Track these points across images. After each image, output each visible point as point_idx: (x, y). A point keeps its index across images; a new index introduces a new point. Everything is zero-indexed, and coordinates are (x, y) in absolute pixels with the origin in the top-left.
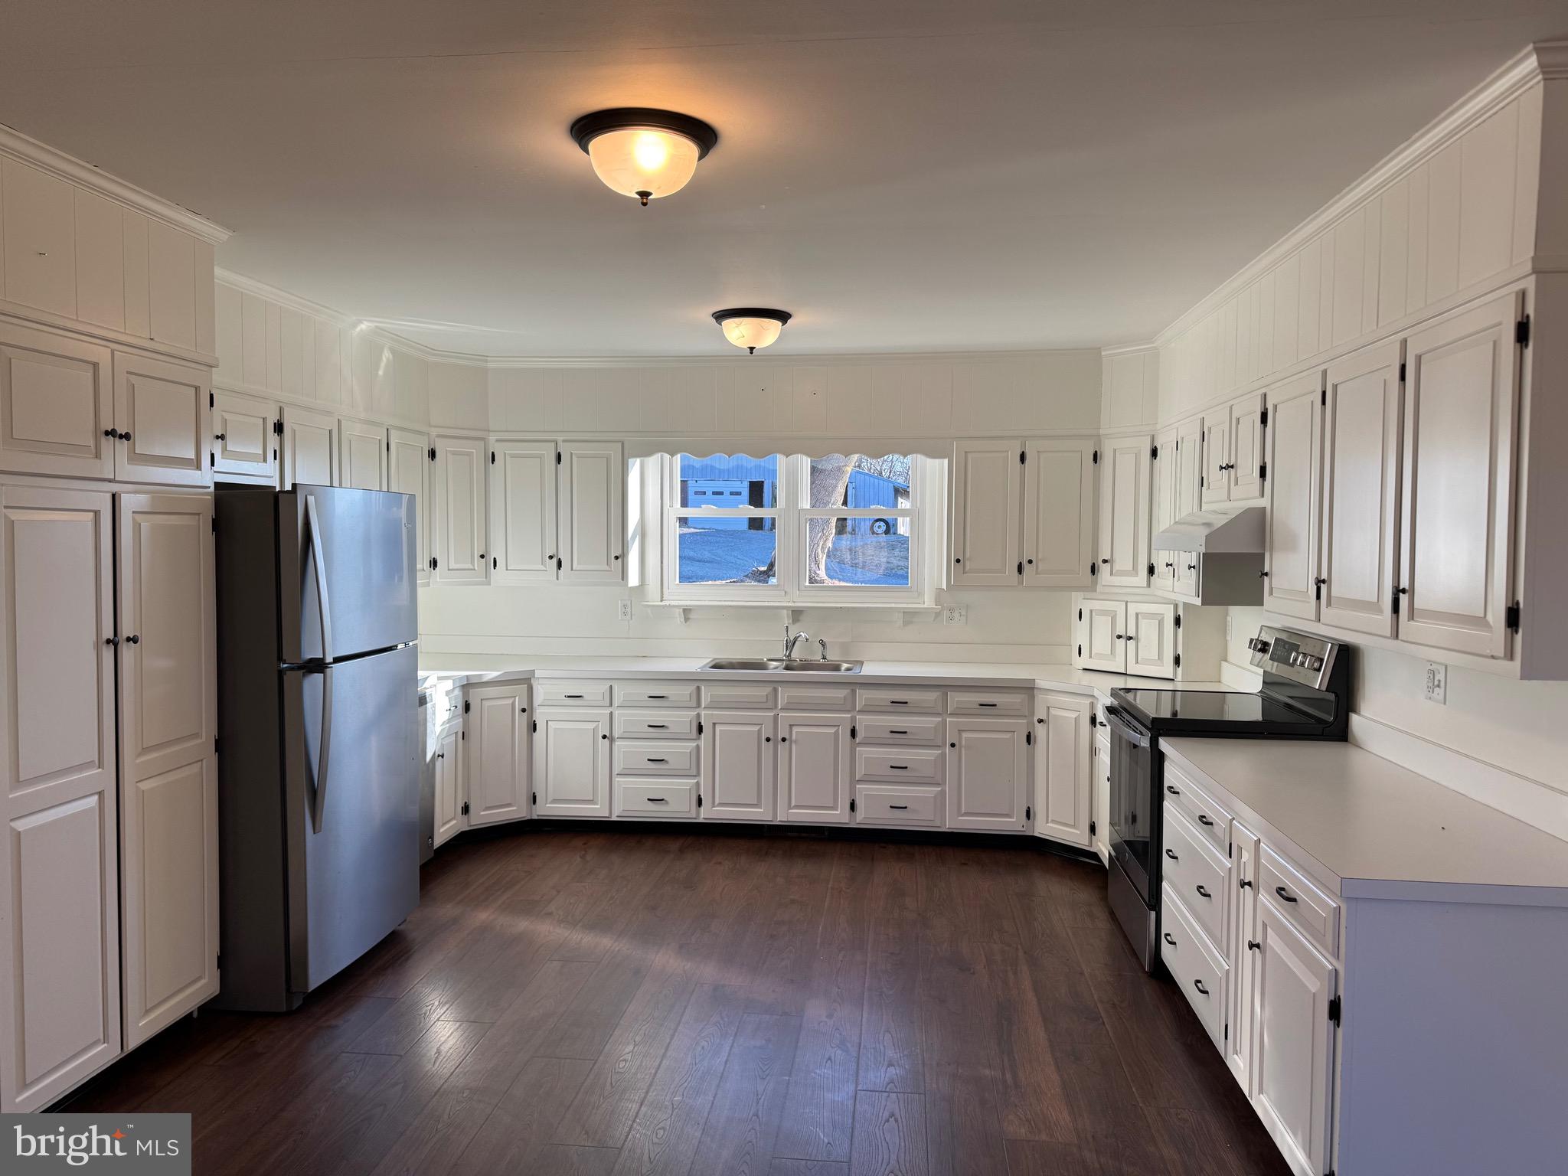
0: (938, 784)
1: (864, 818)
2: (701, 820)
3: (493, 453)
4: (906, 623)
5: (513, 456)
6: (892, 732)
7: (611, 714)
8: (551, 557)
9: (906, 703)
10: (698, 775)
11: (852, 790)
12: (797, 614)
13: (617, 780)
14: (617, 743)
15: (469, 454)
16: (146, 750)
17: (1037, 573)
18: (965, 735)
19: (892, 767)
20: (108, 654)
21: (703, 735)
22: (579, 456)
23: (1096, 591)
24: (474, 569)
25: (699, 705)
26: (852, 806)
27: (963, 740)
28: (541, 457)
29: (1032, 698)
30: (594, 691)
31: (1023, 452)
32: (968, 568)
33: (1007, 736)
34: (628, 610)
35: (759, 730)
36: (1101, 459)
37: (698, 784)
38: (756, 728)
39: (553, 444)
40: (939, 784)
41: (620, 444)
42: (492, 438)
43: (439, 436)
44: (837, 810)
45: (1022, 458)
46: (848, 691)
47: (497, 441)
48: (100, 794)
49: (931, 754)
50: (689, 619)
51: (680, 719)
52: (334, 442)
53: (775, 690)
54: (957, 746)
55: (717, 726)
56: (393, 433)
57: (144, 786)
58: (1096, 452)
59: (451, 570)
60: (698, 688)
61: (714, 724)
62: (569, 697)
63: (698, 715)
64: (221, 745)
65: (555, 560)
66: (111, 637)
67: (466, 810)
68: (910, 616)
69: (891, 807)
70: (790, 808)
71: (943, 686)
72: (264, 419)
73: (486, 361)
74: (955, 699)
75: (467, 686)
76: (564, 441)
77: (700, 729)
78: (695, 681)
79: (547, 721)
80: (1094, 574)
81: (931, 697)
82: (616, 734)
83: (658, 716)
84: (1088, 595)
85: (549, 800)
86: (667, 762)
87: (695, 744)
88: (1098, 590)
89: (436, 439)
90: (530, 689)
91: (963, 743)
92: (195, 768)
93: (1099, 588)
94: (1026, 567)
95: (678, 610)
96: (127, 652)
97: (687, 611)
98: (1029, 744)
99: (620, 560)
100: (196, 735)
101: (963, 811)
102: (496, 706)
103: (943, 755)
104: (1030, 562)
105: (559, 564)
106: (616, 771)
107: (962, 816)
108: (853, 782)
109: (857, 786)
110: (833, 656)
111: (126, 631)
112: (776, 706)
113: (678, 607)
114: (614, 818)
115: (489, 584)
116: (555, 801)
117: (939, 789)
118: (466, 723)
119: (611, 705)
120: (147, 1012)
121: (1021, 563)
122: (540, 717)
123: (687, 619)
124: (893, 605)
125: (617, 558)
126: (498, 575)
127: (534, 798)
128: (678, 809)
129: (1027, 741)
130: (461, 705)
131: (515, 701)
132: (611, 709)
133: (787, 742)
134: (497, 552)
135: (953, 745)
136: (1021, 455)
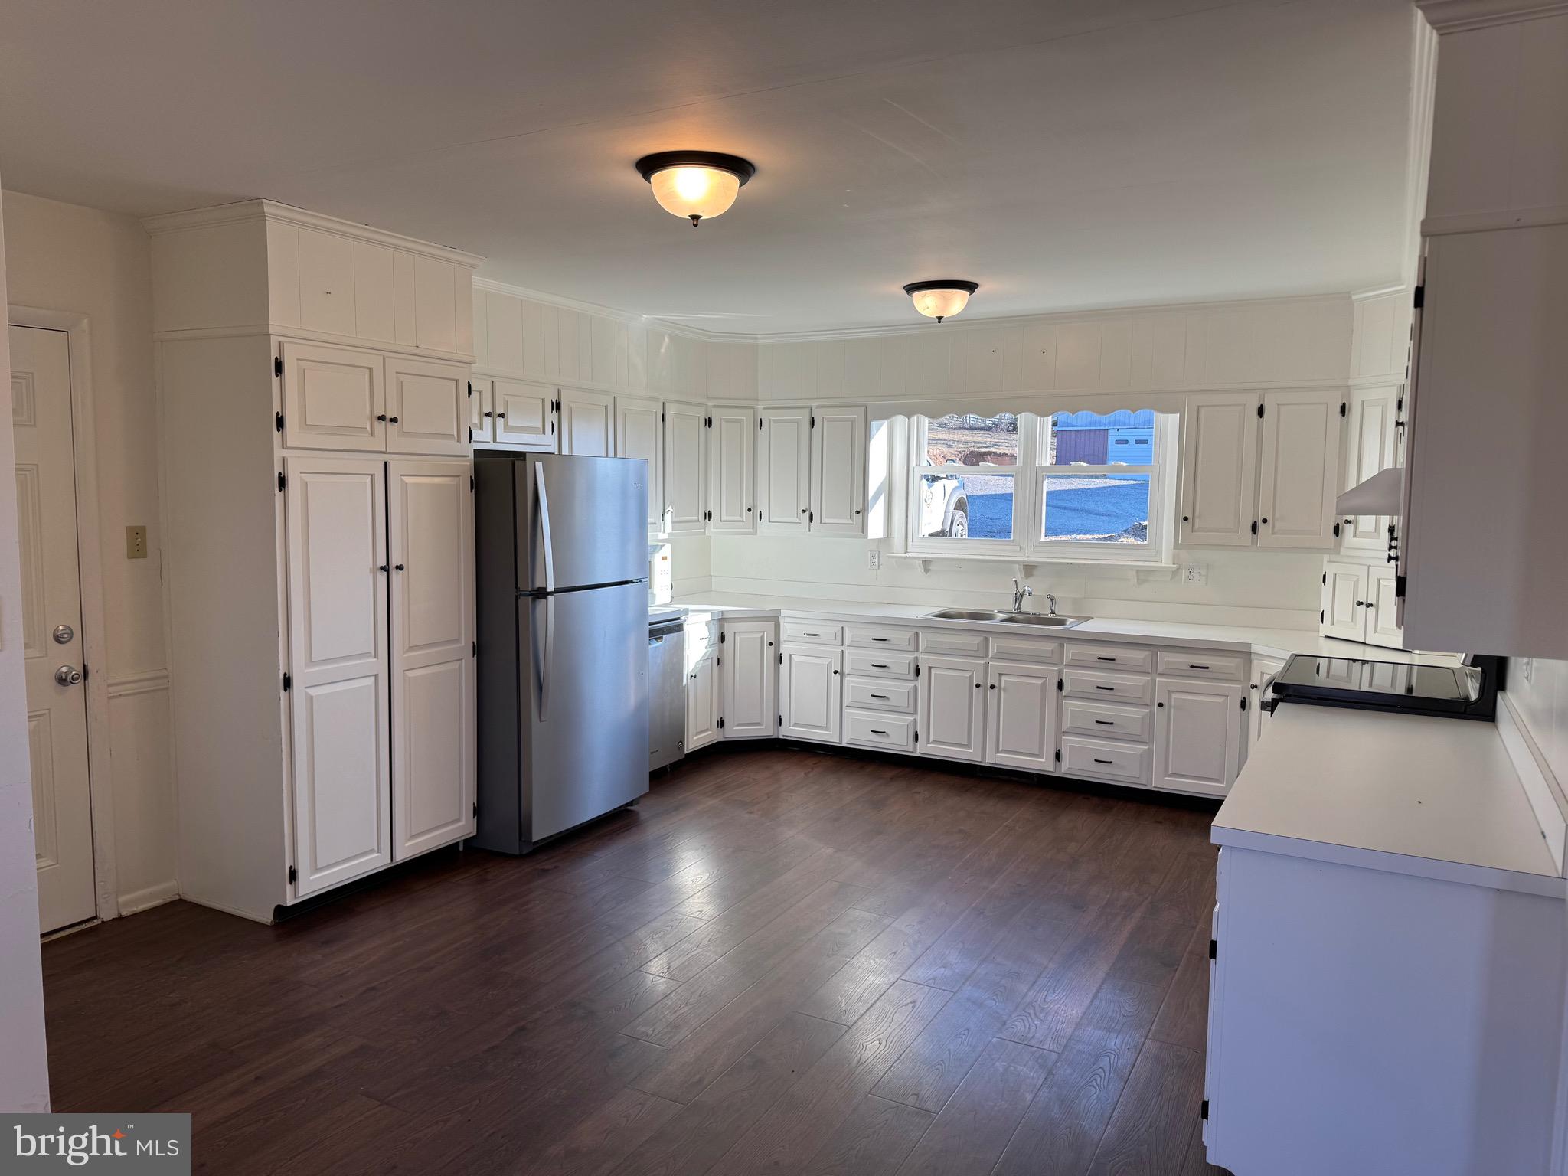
0: (1145, 743)
1: (1067, 769)
2: (917, 755)
3: (761, 419)
4: (1140, 582)
5: (776, 422)
6: (1098, 687)
7: (842, 652)
8: (804, 511)
9: (1114, 660)
10: (915, 713)
11: (1058, 741)
12: (1029, 569)
13: (846, 711)
14: (846, 679)
15: (740, 421)
16: (412, 648)
17: (1273, 533)
18: (1174, 696)
19: (1097, 722)
20: (382, 577)
21: (920, 676)
22: (829, 420)
23: (1339, 553)
24: (743, 521)
25: (917, 649)
26: (1058, 756)
27: (1173, 700)
28: (797, 422)
29: (1250, 661)
30: (828, 631)
31: (1262, 405)
32: (1197, 526)
33: (1219, 700)
34: (876, 560)
35: (970, 677)
36: (1349, 411)
37: (915, 721)
38: (968, 674)
39: (808, 410)
40: (1147, 743)
41: (863, 409)
42: (760, 406)
43: (715, 406)
44: (1043, 758)
45: (1261, 411)
46: (1056, 644)
47: (765, 408)
48: (376, 676)
49: (1139, 712)
50: (929, 570)
51: (901, 661)
52: (611, 414)
53: (987, 639)
54: (1166, 707)
55: (932, 670)
56: (667, 405)
57: (410, 674)
58: (1344, 404)
59: (724, 521)
60: (917, 634)
61: (930, 668)
62: (808, 635)
63: (916, 659)
64: (478, 650)
65: (807, 514)
66: (384, 564)
67: (721, 723)
68: (1144, 575)
69: (1096, 760)
70: (998, 751)
71: (1153, 646)
72: (543, 400)
73: (756, 339)
74: (1165, 659)
75: (721, 620)
76: (818, 407)
77: (918, 671)
78: (916, 628)
79: (790, 655)
80: (1337, 536)
81: (1139, 656)
82: (846, 670)
83: (881, 657)
84: (1334, 557)
85: (792, 723)
86: (888, 699)
87: (913, 685)
88: (1341, 553)
89: (713, 409)
90: (778, 626)
91: (1173, 703)
92: (456, 665)
93: (1343, 551)
94: (1261, 526)
95: (917, 562)
96: (396, 576)
97: (926, 564)
98: (1244, 710)
99: (860, 514)
100: (457, 641)
101: (1170, 772)
102: (745, 640)
103: (1152, 714)
104: (1265, 521)
105: (811, 518)
106: (845, 704)
107: (1170, 776)
108: (1059, 732)
109: (1063, 737)
110: (1061, 611)
111: (395, 561)
112: (987, 656)
113: (918, 558)
114: (844, 745)
115: (756, 534)
116: (796, 724)
117: (1146, 748)
118: (721, 651)
119: (842, 645)
120: (413, 837)
121: (1255, 522)
122: (786, 649)
123: (927, 571)
124: (1129, 563)
125: (858, 512)
126: (763, 526)
127: (780, 719)
128: (897, 743)
129: (1242, 707)
130: (716, 636)
131: (763, 635)
132: (842, 648)
133: (996, 690)
134: (762, 507)
135: (1161, 705)
136: (1259, 408)
